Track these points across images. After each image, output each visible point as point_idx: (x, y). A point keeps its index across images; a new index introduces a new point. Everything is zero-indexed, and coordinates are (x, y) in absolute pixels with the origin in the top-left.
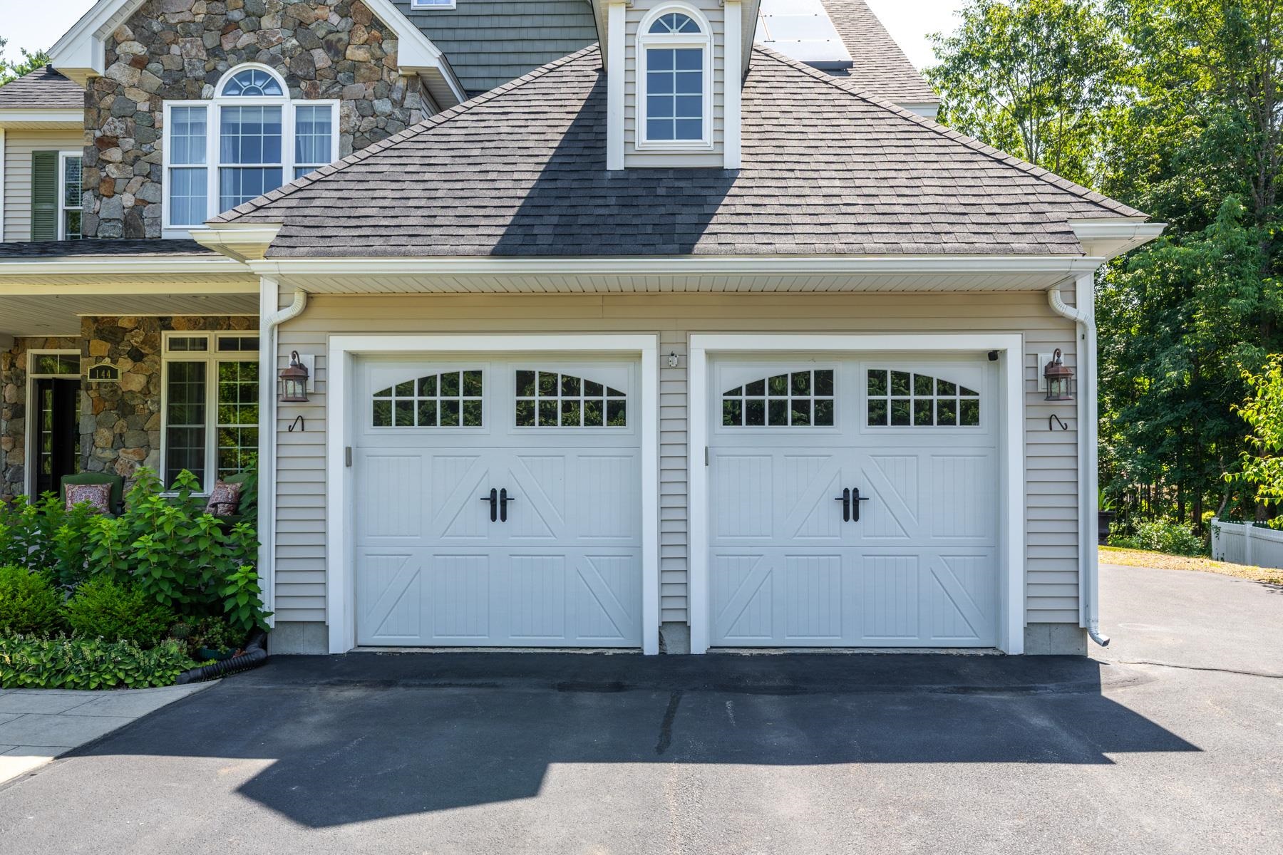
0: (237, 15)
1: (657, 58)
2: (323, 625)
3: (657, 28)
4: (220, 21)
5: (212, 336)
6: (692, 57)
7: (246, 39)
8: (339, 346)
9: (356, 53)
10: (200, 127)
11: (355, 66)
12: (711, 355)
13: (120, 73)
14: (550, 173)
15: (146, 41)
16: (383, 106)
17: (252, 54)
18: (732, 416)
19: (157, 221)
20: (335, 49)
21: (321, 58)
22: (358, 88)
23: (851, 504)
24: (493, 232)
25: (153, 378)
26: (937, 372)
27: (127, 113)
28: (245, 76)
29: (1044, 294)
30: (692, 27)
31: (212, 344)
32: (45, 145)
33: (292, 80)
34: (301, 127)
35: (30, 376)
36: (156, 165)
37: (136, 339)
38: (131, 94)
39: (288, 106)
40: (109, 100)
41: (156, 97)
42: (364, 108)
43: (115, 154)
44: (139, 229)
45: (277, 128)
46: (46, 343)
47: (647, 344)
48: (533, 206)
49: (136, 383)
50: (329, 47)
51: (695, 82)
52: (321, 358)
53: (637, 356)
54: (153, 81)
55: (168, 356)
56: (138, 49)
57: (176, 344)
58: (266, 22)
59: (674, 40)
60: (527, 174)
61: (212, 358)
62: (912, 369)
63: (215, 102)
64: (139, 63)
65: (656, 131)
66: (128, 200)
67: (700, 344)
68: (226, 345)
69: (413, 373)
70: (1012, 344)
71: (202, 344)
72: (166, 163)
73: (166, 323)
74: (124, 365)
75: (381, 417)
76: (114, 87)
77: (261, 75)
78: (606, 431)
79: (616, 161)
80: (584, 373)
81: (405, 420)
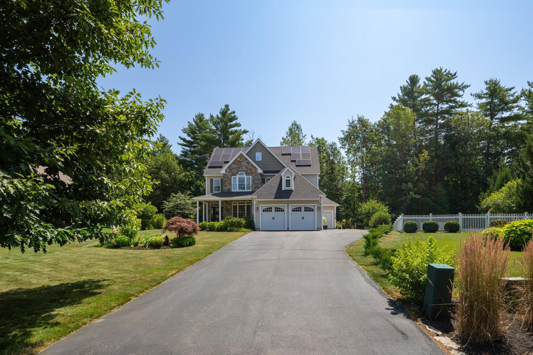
0: (240, 167)
1: (286, 180)
2: (259, 228)
3: (286, 178)
4: (238, 167)
5: (238, 202)
6: (289, 180)
7: (241, 169)
8: (261, 205)
9: (253, 171)
10: (236, 179)
11: (253, 173)
12: (291, 206)
13: (227, 173)
14: (277, 190)
15: (230, 170)
16: (256, 177)
17: (241, 171)
18: (293, 211)
19: (231, 190)
20: (251, 170)
21: (249, 171)
22: (253, 175)
23: (303, 218)
24: (274, 196)
25: (231, 207)
26: (310, 207)
27: (228, 178)
28: (240, 173)
29: (318, 201)
30: (289, 177)
31: (238, 203)
32: (212, 178)
33: (246, 174)
34: (247, 179)
35: (211, 206)
36: (231, 184)
37: (229, 203)
38: (228, 176)
39: (245, 177)
40: (226, 176)
41: (231, 176)
42: (254, 177)
43: (227, 182)
44: (230, 191)
45: (244, 179)
46: (212, 202)
47: (286, 205)
48: (276, 194)
49: (229, 207)
50: (250, 170)
51: (290, 182)
52: (259, 206)
53: (285, 206)
54: (231, 174)
55: (233, 205)
56: (229, 171)
57: (233, 203)
58: (243, 167)
59: (288, 179)
60: (275, 190)
61: (238, 205)
62: (308, 207)
63: (238, 176)
64: (229, 172)
65: (286, 186)
66: (228, 187)
67: (290, 205)
68: (239, 203)
69: (266, 208)
70: (316, 205)
71: (236, 203)
72: (232, 183)
73: (232, 201)
74: (228, 206)
75: (264, 211)
76: (227, 175)
77: (243, 173)
78: (282, 212)
79: (283, 189)
80: (280, 207)
81: (266, 211)
